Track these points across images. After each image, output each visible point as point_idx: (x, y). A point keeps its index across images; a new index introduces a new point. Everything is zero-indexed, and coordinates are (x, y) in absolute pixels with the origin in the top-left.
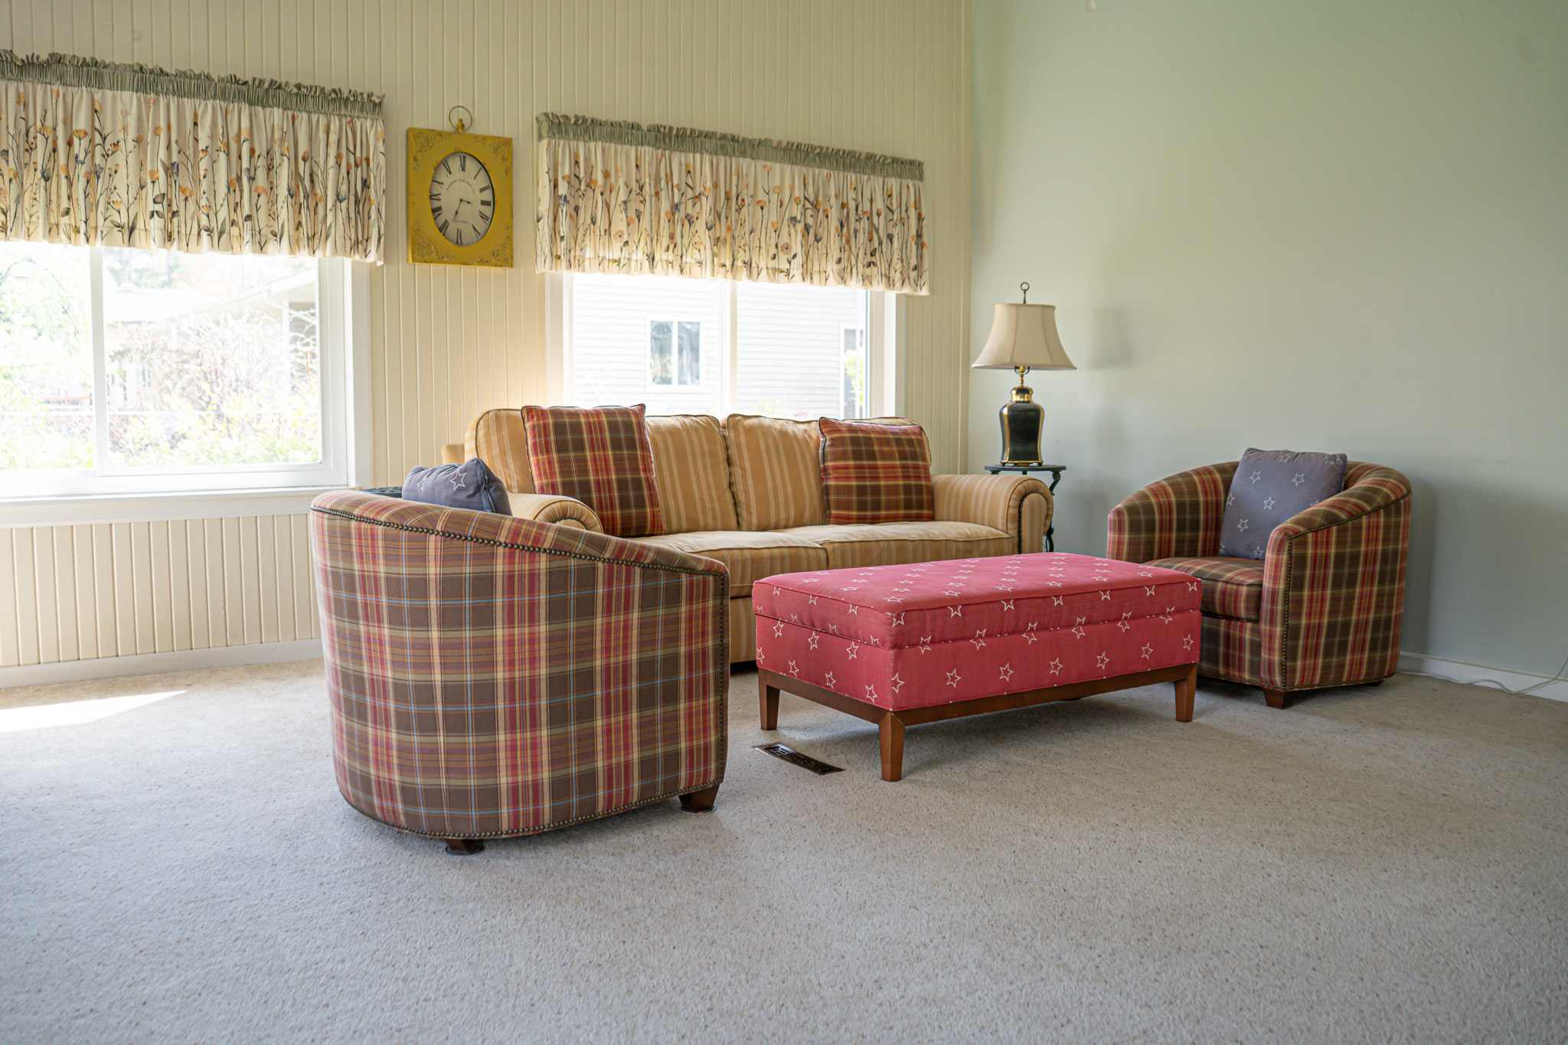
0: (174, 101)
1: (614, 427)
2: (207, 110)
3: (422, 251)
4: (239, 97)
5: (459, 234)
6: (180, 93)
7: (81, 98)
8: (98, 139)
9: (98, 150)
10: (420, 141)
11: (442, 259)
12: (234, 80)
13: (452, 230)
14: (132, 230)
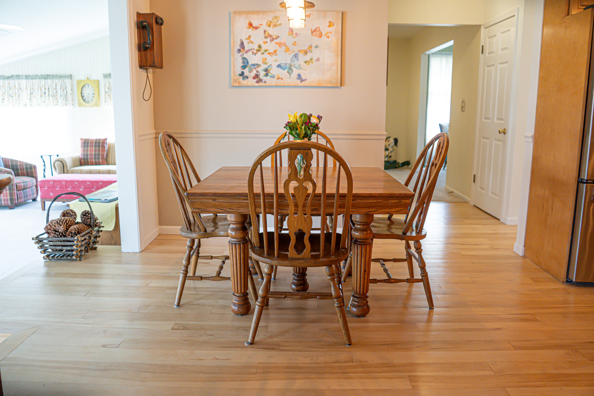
0: (31, 81)
1: (96, 143)
2: (36, 81)
3: (80, 105)
4: (43, 78)
5: (88, 101)
6: (32, 79)
7: (17, 81)
8: (20, 89)
9: (20, 91)
10: (79, 82)
11: (85, 106)
12: (42, 75)
13: (87, 100)
14: (26, 105)
